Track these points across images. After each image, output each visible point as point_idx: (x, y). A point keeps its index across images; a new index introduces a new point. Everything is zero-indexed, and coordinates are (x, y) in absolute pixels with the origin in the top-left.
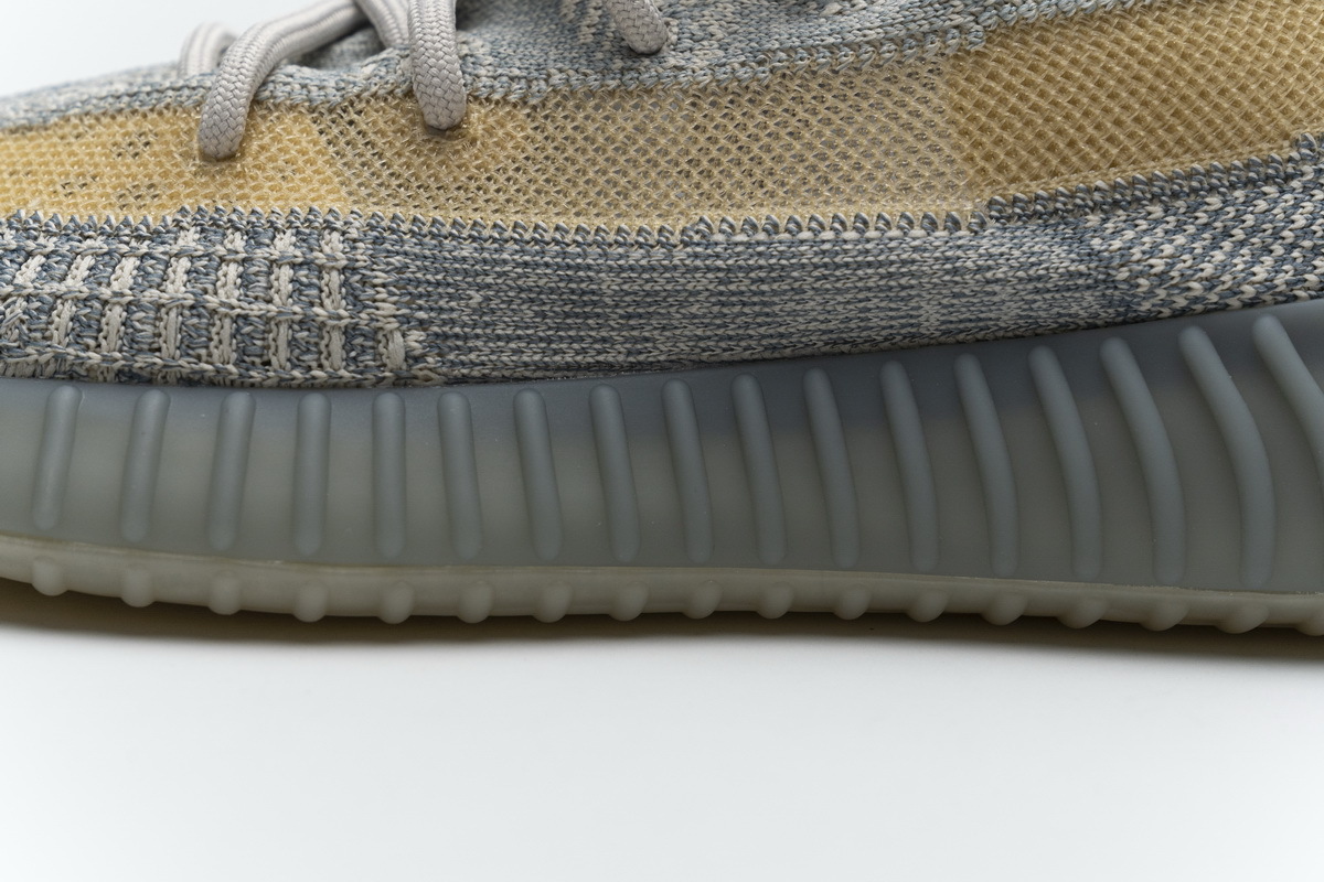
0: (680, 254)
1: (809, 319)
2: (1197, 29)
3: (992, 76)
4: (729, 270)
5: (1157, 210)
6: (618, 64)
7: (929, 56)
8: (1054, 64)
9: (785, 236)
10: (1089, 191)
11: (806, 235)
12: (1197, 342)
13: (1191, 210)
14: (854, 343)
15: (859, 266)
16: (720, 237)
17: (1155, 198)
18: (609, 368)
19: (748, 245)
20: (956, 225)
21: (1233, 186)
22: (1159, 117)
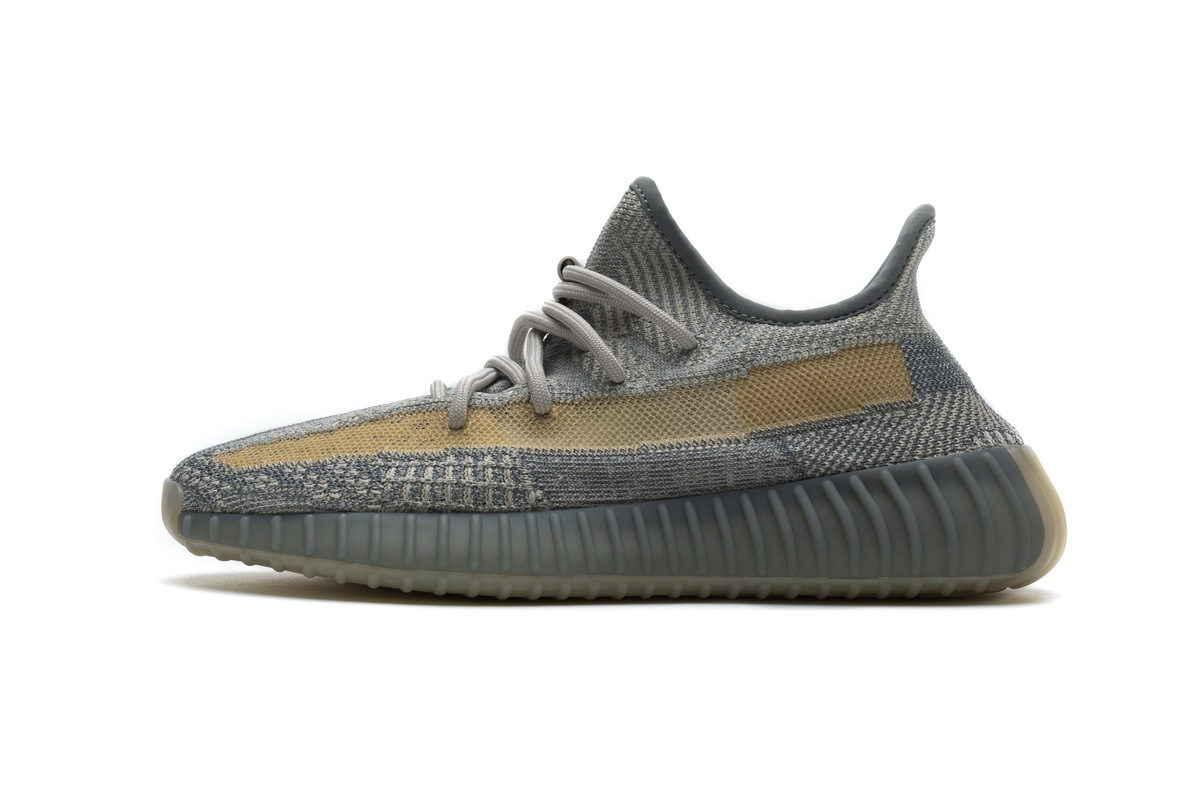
0: (637, 458)
1: (685, 481)
2: (825, 368)
3: (750, 387)
4: (655, 463)
5: (813, 434)
6: (608, 387)
7: (726, 380)
8: (773, 382)
9: (676, 450)
10: (787, 428)
11: (683, 449)
12: (828, 485)
13: (826, 434)
14: (702, 491)
15: (703, 459)
16: (652, 451)
17: (812, 430)
18: (611, 503)
19: (662, 454)
20: (739, 442)
21: (841, 425)
22: (812, 400)
